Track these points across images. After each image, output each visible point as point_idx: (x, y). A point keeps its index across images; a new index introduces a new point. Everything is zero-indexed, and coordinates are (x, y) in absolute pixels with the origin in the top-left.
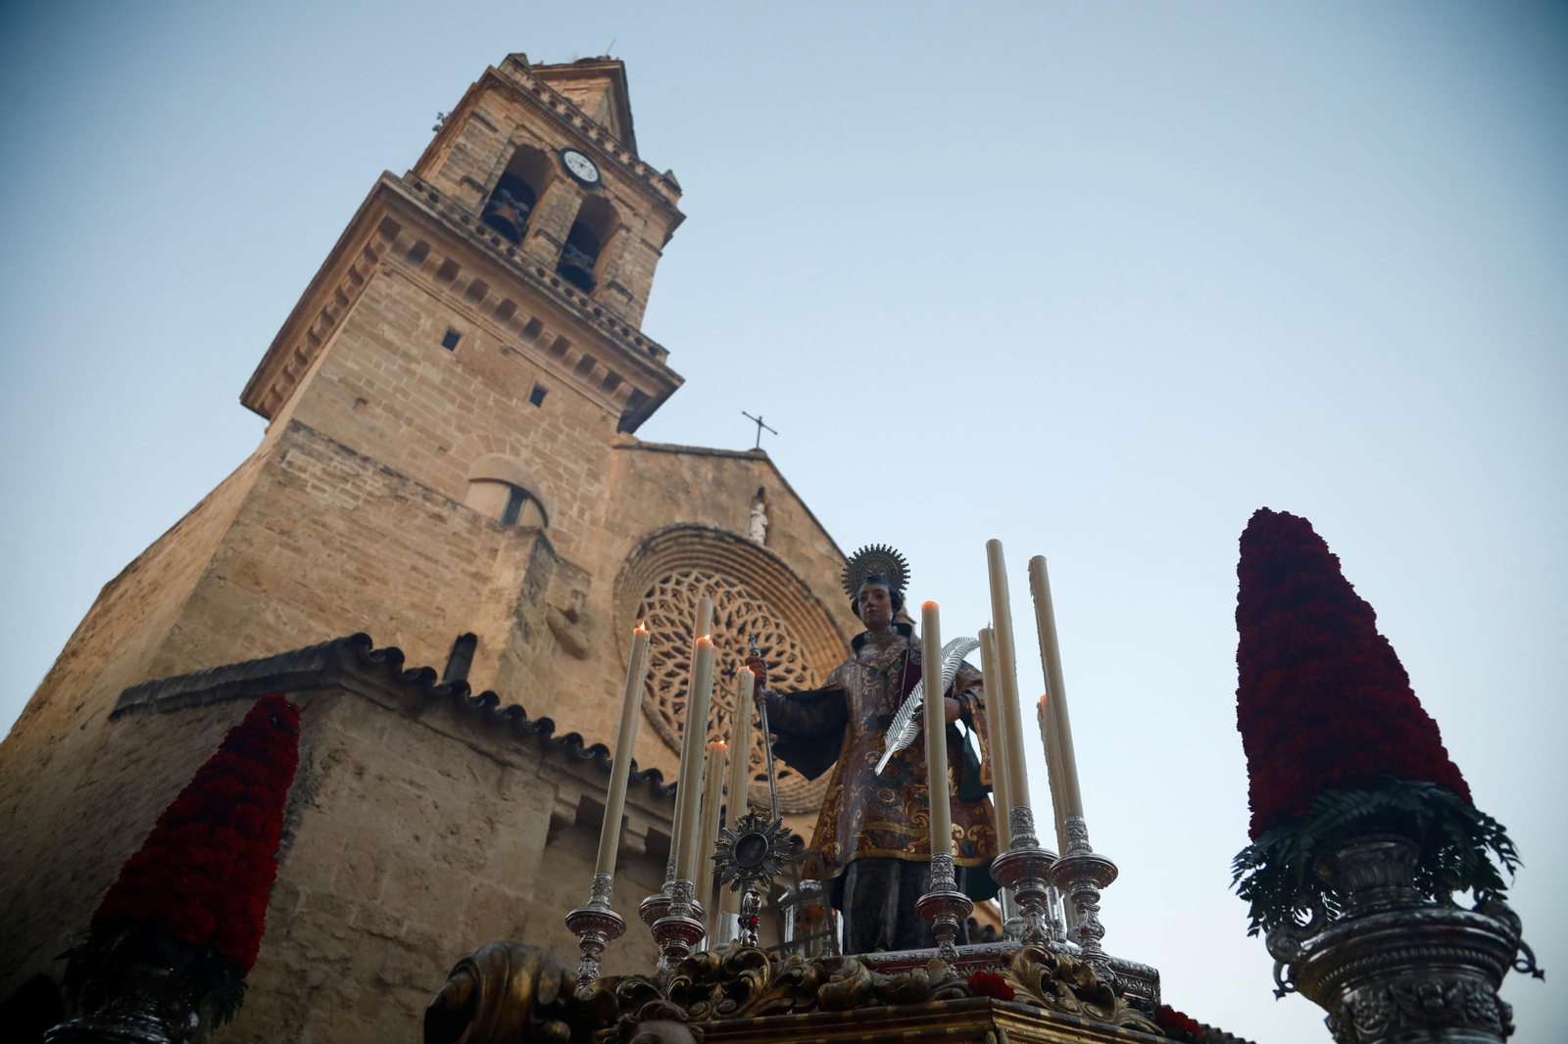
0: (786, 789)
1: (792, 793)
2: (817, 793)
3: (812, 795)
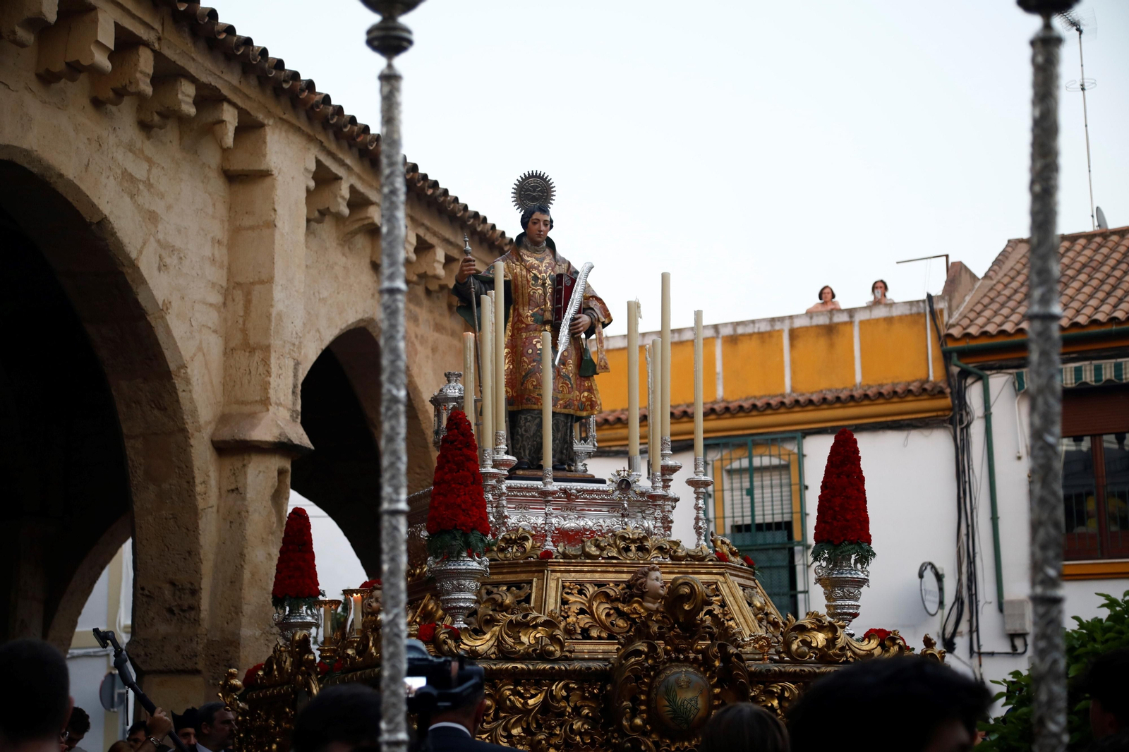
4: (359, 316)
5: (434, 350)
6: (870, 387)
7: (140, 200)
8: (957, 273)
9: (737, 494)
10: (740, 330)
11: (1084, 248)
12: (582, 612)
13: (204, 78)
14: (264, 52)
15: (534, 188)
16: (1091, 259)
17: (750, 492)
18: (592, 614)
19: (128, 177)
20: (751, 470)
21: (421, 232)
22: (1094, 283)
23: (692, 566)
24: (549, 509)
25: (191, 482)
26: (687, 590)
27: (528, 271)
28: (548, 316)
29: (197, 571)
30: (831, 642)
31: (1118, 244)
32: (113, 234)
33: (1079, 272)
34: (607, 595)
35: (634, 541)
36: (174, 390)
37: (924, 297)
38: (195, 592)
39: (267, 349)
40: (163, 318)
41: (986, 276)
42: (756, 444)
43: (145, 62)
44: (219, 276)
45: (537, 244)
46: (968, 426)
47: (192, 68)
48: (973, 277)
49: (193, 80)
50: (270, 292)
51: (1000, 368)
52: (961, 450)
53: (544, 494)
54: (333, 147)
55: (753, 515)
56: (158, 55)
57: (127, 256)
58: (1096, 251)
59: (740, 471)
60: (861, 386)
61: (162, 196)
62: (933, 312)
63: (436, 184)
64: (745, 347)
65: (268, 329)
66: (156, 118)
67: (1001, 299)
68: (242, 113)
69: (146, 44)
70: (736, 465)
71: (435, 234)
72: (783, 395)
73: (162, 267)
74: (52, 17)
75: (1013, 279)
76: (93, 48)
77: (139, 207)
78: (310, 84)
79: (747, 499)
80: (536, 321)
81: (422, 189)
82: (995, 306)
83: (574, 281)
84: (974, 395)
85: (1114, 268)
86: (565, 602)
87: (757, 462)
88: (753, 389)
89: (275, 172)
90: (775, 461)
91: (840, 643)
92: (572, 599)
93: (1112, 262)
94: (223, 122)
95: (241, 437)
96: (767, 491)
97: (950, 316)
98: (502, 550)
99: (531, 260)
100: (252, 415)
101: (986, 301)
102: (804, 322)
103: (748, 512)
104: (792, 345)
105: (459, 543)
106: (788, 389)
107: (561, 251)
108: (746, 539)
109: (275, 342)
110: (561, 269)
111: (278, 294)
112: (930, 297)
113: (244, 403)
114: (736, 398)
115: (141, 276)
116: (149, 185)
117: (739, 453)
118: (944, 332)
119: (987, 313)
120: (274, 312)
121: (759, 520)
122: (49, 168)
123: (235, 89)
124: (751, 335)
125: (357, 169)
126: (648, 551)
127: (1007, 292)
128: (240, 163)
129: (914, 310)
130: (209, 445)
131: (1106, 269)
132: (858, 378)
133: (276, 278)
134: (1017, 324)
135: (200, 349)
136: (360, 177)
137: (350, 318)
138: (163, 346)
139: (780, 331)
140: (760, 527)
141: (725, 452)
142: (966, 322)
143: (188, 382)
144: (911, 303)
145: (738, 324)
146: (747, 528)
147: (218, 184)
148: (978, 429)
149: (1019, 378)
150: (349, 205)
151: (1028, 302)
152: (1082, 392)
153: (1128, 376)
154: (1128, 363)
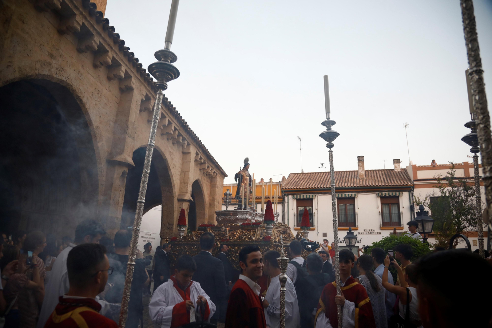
4: (197, 178)
5: (206, 185)
6: (269, 196)
7: (171, 156)
8: (283, 178)
11: (302, 175)
13: (184, 136)
16: (304, 177)
19: (170, 152)
21: (208, 164)
22: (305, 181)
25: (173, 206)
29: (173, 221)
31: (307, 175)
32: (167, 162)
33: (302, 179)
36: (172, 189)
37: (278, 181)
38: (172, 225)
39: (188, 183)
40: (172, 177)
41: (287, 179)
43: (177, 132)
44: (180, 170)
47: (183, 134)
48: (286, 179)
49: (182, 136)
50: (188, 173)
51: (291, 194)
52: (284, 208)
54: (199, 149)
56: (179, 132)
57: (169, 166)
58: (304, 176)
60: (267, 196)
61: (174, 156)
62: (280, 184)
66: (175, 142)
67: (290, 183)
68: (188, 142)
69: (177, 130)
71: (210, 165)
73: (173, 168)
74: (167, 125)
75: (292, 180)
76: (171, 130)
78: (199, 138)
81: (210, 157)
82: (289, 184)
84: (286, 199)
85: (308, 179)
89: (191, 153)
93: (307, 178)
94: (185, 144)
95: (183, 198)
97: (283, 185)
100: (185, 195)
101: (288, 183)
102: (258, 184)
104: (256, 188)
111: (190, 174)
113: (183, 192)
115: (170, 169)
116: (173, 154)
118: (282, 188)
119: (288, 185)
120: (189, 177)
123: (188, 138)
125: (201, 153)
127: (291, 182)
128: (185, 151)
129: (277, 184)
130: (177, 199)
131: (306, 179)
132: (267, 194)
133: (190, 172)
134: (294, 187)
135: (177, 182)
136: (202, 155)
138: (172, 181)
142: (285, 186)
143: (175, 188)
144: (276, 182)
147: (181, 154)
148: (286, 205)
149: (294, 196)
150: (200, 159)
151: (295, 184)
152: (304, 199)
153: (311, 197)
154: (311, 195)
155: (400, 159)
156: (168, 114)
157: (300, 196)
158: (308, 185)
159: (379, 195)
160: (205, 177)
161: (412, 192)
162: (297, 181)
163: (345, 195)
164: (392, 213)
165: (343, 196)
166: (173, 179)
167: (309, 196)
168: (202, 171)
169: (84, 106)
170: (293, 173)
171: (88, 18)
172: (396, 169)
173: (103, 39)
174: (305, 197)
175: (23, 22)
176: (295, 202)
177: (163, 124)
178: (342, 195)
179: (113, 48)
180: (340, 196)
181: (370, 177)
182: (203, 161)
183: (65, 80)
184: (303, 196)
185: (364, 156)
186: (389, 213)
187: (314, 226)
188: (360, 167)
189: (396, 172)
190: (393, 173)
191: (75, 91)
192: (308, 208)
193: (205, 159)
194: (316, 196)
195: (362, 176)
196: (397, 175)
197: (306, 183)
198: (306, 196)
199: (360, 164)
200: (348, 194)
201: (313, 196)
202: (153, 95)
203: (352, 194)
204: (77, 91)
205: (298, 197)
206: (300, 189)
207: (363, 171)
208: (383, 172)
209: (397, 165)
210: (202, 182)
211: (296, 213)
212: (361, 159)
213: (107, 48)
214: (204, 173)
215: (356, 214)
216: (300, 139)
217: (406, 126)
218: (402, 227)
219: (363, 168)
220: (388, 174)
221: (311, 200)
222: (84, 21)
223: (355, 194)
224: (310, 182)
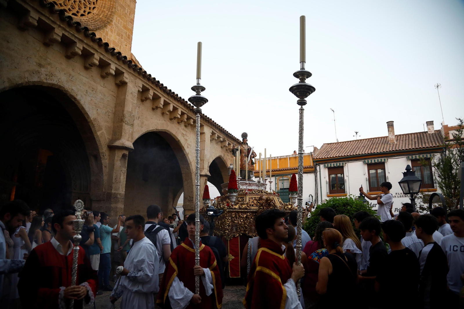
0: (83, 21)
1: (85, 22)
2: (94, 24)
3: (92, 25)
4: (219, 155)
5: (231, 160)
7: (184, 137)
8: (315, 149)
9: (281, 183)
10: (281, 158)
11: (335, 145)
12: (252, 202)
14: (204, 114)
15: (245, 135)
16: (336, 147)
17: (283, 183)
18: (254, 202)
19: (183, 134)
20: (283, 180)
21: (229, 142)
23: (270, 195)
24: (247, 186)
25: (192, 181)
26: (269, 199)
27: (244, 148)
28: (247, 155)
29: (193, 195)
30: (291, 207)
32: (180, 142)
33: (334, 149)
34: (256, 199)
35: (260, 191)
36: (189, 166)
37: (310, 152)
38: (193, 198)
39: (204, 160)
40: (188, 155)
41: (320, 149)
42: (284, 176)
43: (186, 116)
45: (245, 144)
46: (317, 173)
47: (193, 117)
48: (318, 149)
49: (193, 119)
50: (204, 151)
51: (322, 164)
52: (316, 177)
53: (246, 183)
54: (215, 129)
55: (283, 187)
56: (187, 115)
57: (182, 146)
58: (337, 145)
59: (281, 180)
61: (188, 137)
62: (311, 155)
63: (231, 134)
64: (282, 160)
65: (204, 157)
66: (187, 125)
68: (201, 124)
69: (186, 114)
70: (281, 179)
71: (231, 142)
72: (288, 168)
73: (188, 147)
74: (172, 110)
75: (324, 150)
76: (178, 115)
77: (184, 138)
78: (211, 119)
79: (282, 184)
80: (245, 156)
81: (229, 135)
82: (321, 154)
83: (251, 149)
84: (318, 168)
85: (339, 148)
86: (249, 200)
87: (284, 178)
88: (284, 167)
89: (205, 133)
90: (287, 178)
91: (293, 207)
92: (250, 200)
93: (339, 147)
96: (285, 183)
97: (314, 155)
98: (239, 192)
99: (244, 146)
100: (202, 170)
101: (320, 153)
103: (282, 186)
104: (290, 160)
105: (233, 191)
106: (289, 167)
107: (249, 145)
108: (282, 191)
109: (205, 159)
110: (249, 148)
111: (205, 152)
112: (311, 152)
113: (200, 168)
114: (281, 168)
115: (185, 149)
116: (186, 135)
117: (281, 177)
118: (313, 158)
119: (320, 155)
120: (205, 154)
121: (284, 188)
122: (171, 133)
124: (283, 158)
126: (263, 193)
127: (323, 152)
129: (309, 154)
131: (338, 148)
133: (205, 149)
136: (219, 133)
137: (218, 155)
138: (188, 160)
139: (288, 158)
140: (284, 189)
141: (279, 177)
142: (317, 156)
143: (191, 165)
144: (308, 153)
145: (281, 156)
146: (282, 189)
148: (318, 173)
149: (325, 165)
150: (217, 138)
151: (326, 153)
152: (334, 168)
153: (341, 165)
154: (341, 163)
155: (433, 121)
156: (171, 101)
157: (331, 165)
158: (339, 153)
159: (409, 158)
160: (229, 153)
161: (445, 153)
162: (328, 151)
163: (375, 160)
164: (424, 175)
165: (373, 162)
166: (189, 158)
167: (340, 164)
168: (225, 148)
169: (79, 103)
170: (326, 143)
171: (68, 29)
172: (429, 131)
173: (87, 44)
174: (335, 165)
175: (8, 42)
176: (327, 170)
177: (168, 110)
178: (371, 161)
179: (99, 51)
180: (370, 162)
181: (401, 142)
182: (222, 139)
183: (56, 83)
184: (334, 164)
185: (393, 122)
186: (421, 175)
187: (346, 192)
188: (390, 133)
189: (429, 134)
190: (426, 136)
191: (68, 91)
192: (339, 175)
193: (224, 137)
194: (346, 163)
195: (393, 140)
196: (430, 137)
197: (337, 151)
198: (337, 164)
199: (390, 129)
200: (378, 160)
201: (343, 164)
202: (151, 85)
203: (381, 160)
204: (70, 91)
205: (329, 166)
206: (330, 158)
207: (393, 136)
208: (416, 135)
209: (430, 127)
210: (225, 159)
211: (328, 181)
212: (390, 125)
213: (92, 51)
214: (226, 150)
215: (387, 178)
216: (333, 111)
217: (438, 87)
218: (435, 188)
219: (393, 133)
220: (421, 137)
221: (342, 167)
222: (63, 32)
223: (385, 159)
224: (341, 151)
